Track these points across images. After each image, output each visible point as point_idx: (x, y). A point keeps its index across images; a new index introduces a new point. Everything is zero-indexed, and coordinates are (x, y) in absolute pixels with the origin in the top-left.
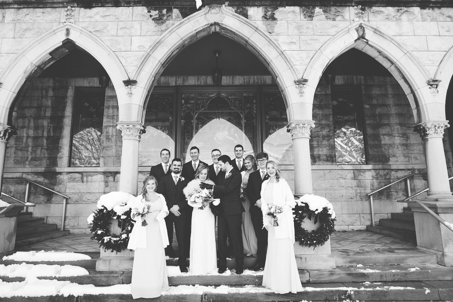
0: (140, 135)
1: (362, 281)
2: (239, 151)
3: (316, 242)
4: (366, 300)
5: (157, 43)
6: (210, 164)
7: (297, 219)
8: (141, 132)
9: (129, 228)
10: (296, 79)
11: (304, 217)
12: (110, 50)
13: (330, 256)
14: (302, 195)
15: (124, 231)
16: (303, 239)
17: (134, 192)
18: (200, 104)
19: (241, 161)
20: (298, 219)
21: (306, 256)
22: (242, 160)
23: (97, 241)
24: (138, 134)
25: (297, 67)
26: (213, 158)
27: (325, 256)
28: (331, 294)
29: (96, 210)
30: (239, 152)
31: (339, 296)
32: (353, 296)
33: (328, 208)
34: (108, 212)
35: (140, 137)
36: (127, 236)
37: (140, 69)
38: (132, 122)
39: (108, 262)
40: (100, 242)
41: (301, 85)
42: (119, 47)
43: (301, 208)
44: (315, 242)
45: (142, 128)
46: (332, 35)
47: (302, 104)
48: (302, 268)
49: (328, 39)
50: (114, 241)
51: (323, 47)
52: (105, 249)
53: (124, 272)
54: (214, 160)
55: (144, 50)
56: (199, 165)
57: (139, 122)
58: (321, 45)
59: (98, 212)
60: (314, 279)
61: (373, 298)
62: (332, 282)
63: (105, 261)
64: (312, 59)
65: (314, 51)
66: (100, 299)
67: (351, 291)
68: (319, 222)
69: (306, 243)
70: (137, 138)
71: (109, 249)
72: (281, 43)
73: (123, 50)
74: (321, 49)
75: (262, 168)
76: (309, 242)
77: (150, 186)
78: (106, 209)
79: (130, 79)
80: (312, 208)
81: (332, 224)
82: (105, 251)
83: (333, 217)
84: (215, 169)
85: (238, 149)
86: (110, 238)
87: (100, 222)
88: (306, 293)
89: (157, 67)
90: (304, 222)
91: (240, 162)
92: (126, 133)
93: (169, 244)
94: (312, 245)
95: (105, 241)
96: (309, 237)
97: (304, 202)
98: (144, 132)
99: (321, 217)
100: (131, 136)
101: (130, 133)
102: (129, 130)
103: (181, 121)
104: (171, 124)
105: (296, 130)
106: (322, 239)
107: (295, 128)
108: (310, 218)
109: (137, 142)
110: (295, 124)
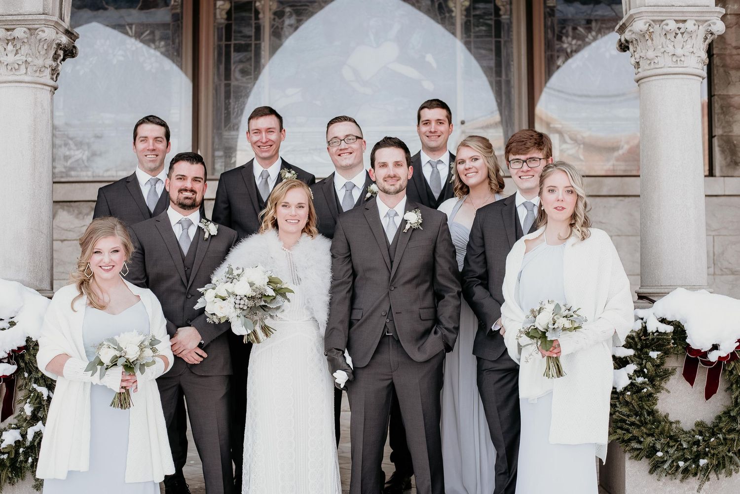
0: (54, 64)
2: (433, 124)
3: (707, 465)
6: (320, 173)
7: (640, 380)
8: (61, 53)
9: (28, 410)
11: (666, 375)
14: (666, 291)
15: (11, 420)
16: (660, 454)
17: (41, 281)
19: (440, 162)
20: (644, 383)
22: (445, 158)
24: (50, 62)
26: (334, 150)
30: (433, 126)
35: (55, 72)
36: (20, 438)
38: (26, 17)
43: (658, 341)
45: (64, 39)
54: (338, 158)
56: (280, 179)
57: (48, 17)
68: (723, 393)
69: (671, 466)
70: (46, 77)
75: (527, 191)
76: (681, 464)
77: (106, 258)
80: (698, 339)
84: (341, 194)
85: (428, 114)
90: (669, 392)
91: (440, 167)
93: (171, 471)
94: (695, 474)
96: (685, 446)
97: (669, 319)
98: (70, 52)
99: (731, 372)
100: (23, 69)
101: (20, 58)
102: (15, 46)
103: (215, 5)
104: (177, 18)
105: (649, 42)
106: (729, 451)
107: (647, 37)
108: (690, 376)
109: (46, 93)
110: (649, 19)
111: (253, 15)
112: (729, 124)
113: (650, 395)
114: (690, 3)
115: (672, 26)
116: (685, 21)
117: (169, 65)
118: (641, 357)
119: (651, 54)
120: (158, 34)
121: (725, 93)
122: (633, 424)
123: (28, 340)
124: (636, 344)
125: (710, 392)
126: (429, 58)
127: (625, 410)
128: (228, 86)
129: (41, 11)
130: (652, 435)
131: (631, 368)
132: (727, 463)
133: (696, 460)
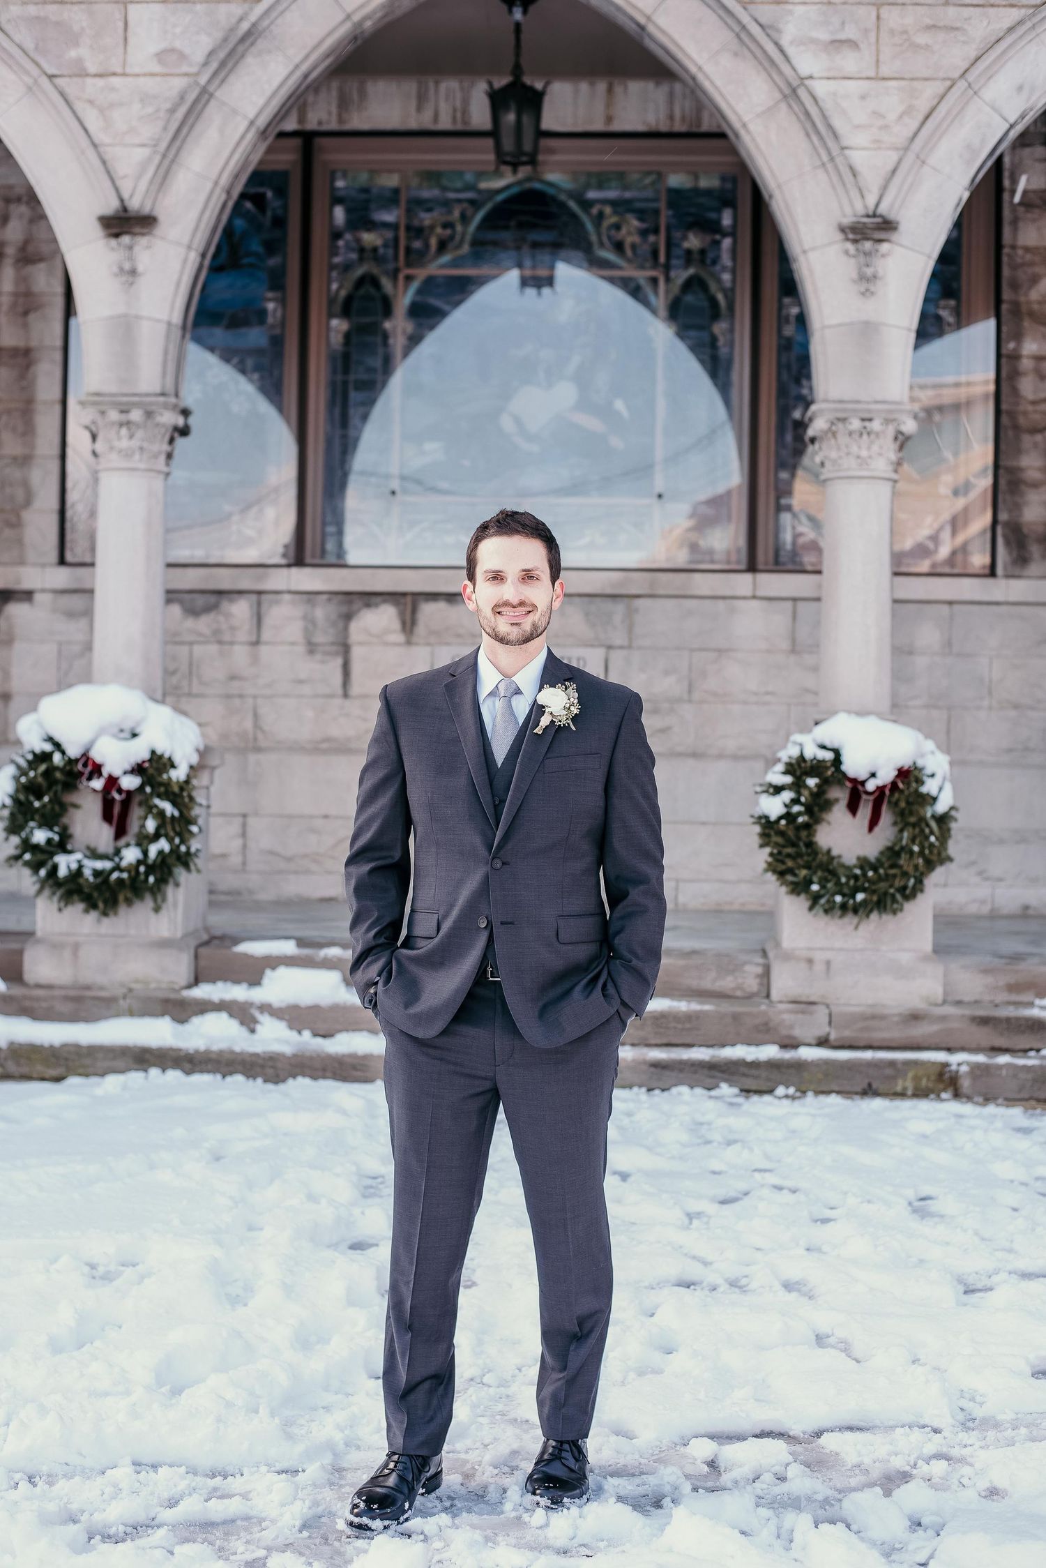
0: (169, 448)
1: (1028, 1047)
3: (864, 902)
4: (1010, 1095)
5: (243, 39)
7: (796, 809)
8: (176, 434)
9: (151, 825)
10: (847, 221)
11: (827, 805)
12: (35, 71)
13: (925, 958)
15: (122, 842)
16: (815, 887)
17: (156, 688)
18: (432, 228)
20: (800, 812)
21: (828, 955)
23: (27, 872)
24: (165, 447)
25: (857, 157)
27: (905, 958)
28: (889, 1071)
29: (23, 756)
31: (917, 1079)
32: (965, 1084)
33: (928, 771)
34: (71, 762)
35: (169, 456)
37: (167, 162)
38: (142, 399)
39: (67, 954)
40: (43, 872)
41: (868, 245)
42: (73, 54)
43: (816, 768)
44: (860, 897)
45: (180, 421)
46: (1023, 6)
47: (867, 332)
48: (812, 999)
49: (1007, 24)
50: (97, 873)
51: (981, 65)
52: (59, 901)
53: (130, 990)
55: (185, 69)
58: (973, 55)
59: (29, 762)
60: (847, 1033)
61: (1039, 1089)
62: (915, 1046)
63: (56, 947)
64: (927, 117)
65: (938, 83)
66: (66, 1059)
67: (959, 1065)
69: (828, 901)
70: (162, 464)
71: (73, 903)
72: (791, 43)
73: (92, 69)
74: (971, 77)
76: (838, 899)
78: (63, 753)
79: (125, 209)
80: (854, 765)
81: (932, 833)
82: (60, 910)
83: (941, 807)
86: (79, 862)
87: (39, 798)
88: (800, 1066)
89: (240, 150)
90: (830, 824)
92: (116, 444)
94: (852, 912)
95: (62, 872)
96: (843, 880)
97: (828, 744)
98: (184, 431)
99: (896, 804)
100: (137, 457)
101: (135, 443)
102: (129, 429)
103: (328, 324)
104: (277, 342)
105: (833, 441)
106: (891, 886)
107: (830, 435)
108: (853, 807)
109: (158, 483)
110: (831, 416)
111: (379, 339)
112: (1017, 507)
113: (807, 826)
114: (879, 398)
115: (856, 424)
116: (870, 420)
117: (265, 407)
118: (798, 786)
119: (834, 455)
120: (250, 363)
121: (1014, 463)
122: (789, 856)
123: (153, 752)
124: (795, 771)
125: (873, 823)
126: (619, 405)
127: (779, 840)
128: (344, 437)
129: (158, 390)
130: (808, 867)
131: (787, 796)
132: (889, 902)
133: (853, 897)
